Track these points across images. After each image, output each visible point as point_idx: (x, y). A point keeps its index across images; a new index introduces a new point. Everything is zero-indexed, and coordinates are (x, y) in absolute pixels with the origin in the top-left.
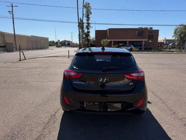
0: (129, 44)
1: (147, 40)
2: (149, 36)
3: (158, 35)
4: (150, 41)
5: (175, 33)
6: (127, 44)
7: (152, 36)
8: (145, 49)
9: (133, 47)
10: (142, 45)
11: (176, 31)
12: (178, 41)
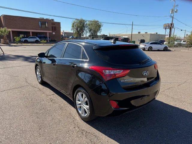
0: (32, 36)
1: (51, 32)
2: (52, 27)
3: (60, 28)
4: (54, 33)
5: (73, 26)
6: (30, 36)
7: (55, 28)
8: (50, 41)
9: (38, 39)
10: (47, 37)
11: (73, 25)
12: (76, 34)
